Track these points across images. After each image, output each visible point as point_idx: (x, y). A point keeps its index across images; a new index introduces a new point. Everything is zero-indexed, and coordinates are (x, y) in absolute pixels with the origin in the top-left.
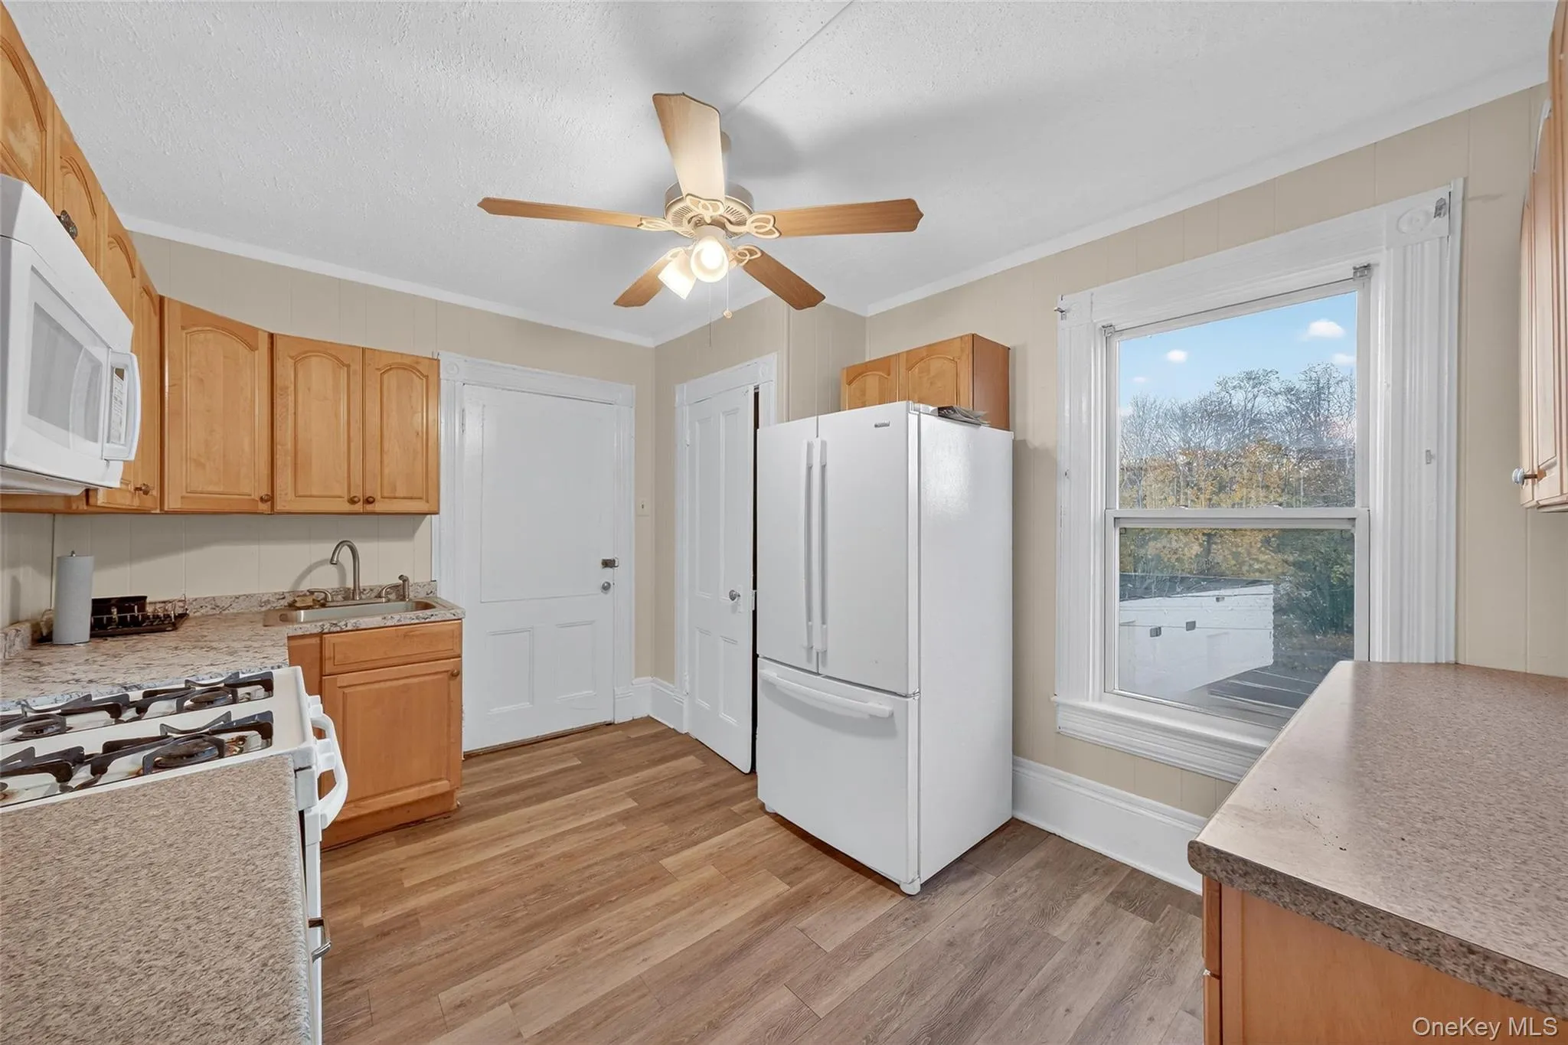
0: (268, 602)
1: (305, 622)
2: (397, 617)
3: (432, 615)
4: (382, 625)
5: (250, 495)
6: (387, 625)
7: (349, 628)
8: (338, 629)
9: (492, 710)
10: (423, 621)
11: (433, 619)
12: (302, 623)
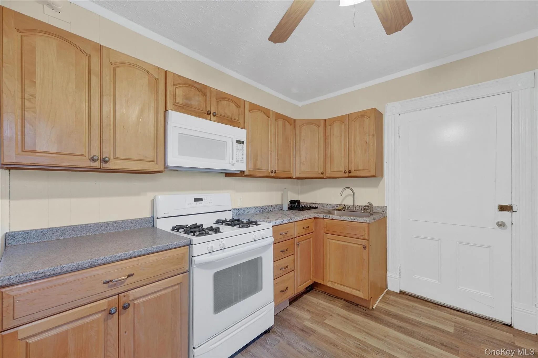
0: (334, 207)
1: (336, 215)
2: (344, 217)
3: (356, 219)
4: (340, 219)
5: (318, 172)
6: (341, 219)
7: (330, 218)
8: (327, 218)
9: (415, 276)
10: (353, 221)
11: (356, 220)
12: (335, 215)
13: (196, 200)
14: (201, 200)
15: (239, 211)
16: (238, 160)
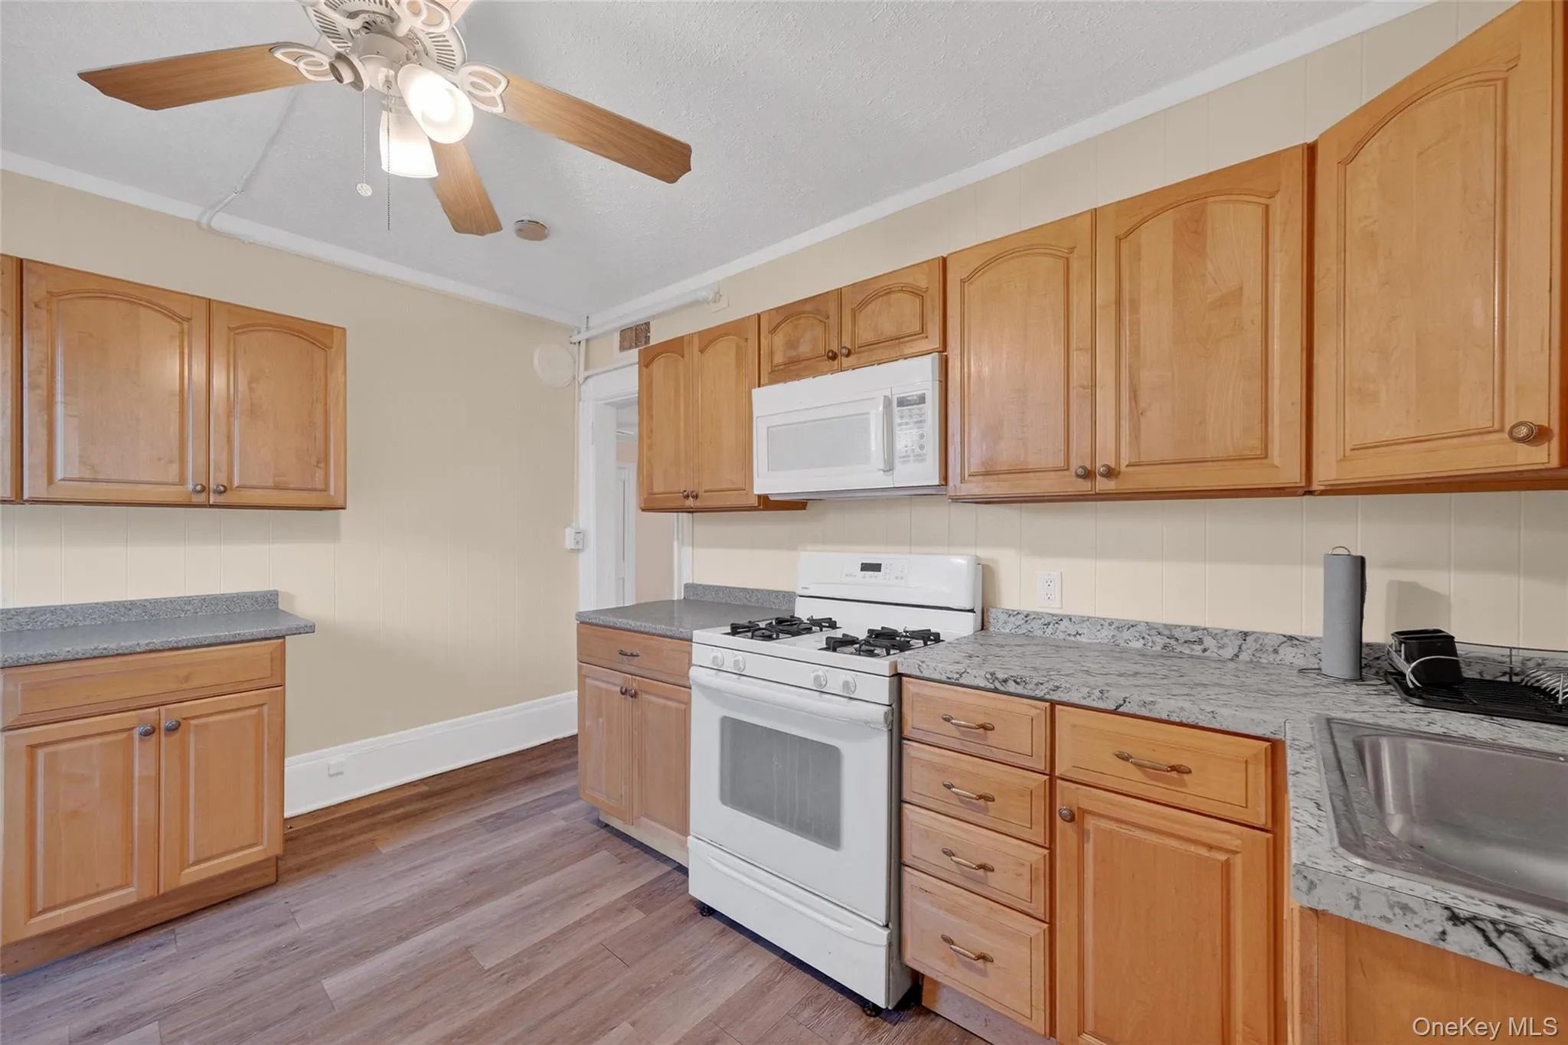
13: (866, 567)
14: (876, 568)
15: (1027, 621)
16: (908, 456)
